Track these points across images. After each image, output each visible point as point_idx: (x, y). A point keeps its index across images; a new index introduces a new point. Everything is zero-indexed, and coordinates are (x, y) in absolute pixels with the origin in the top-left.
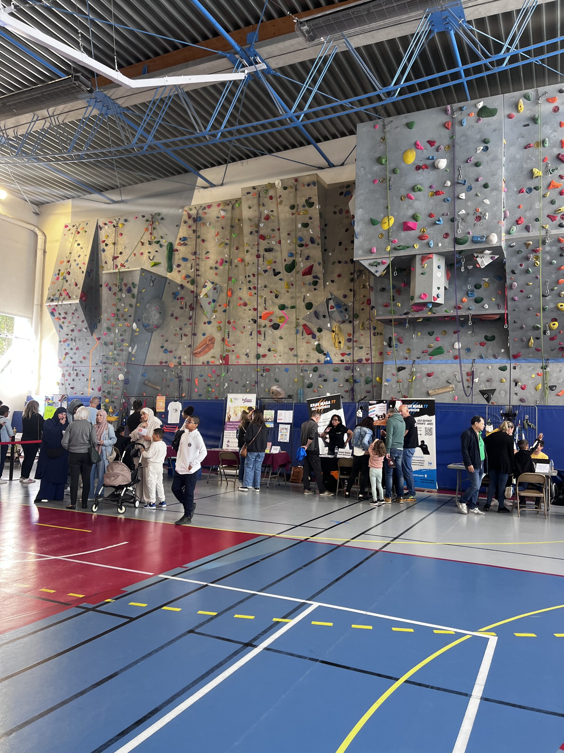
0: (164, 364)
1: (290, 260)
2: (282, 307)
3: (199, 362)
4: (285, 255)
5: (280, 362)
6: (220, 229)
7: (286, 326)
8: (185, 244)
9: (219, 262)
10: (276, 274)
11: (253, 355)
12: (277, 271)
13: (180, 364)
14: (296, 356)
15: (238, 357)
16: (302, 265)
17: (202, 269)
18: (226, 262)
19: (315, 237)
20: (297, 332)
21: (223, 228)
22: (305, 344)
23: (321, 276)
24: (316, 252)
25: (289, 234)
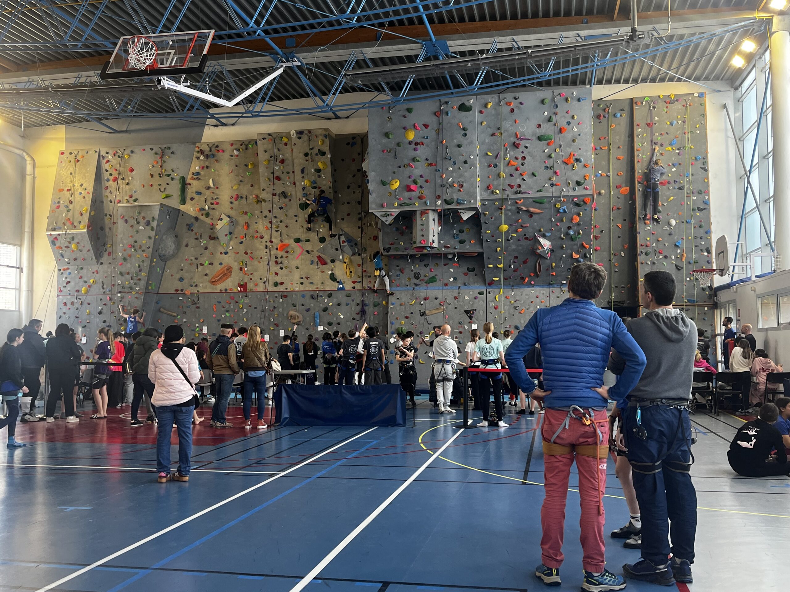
0: (179, 292)
1: (304, 200)
2: (297, 241)
3: (216, 289)
4: (300, 195)
5: (297, 289)
6: (234, 167)
7: (301, 257)
8: (198, 179)
9: (234, 197)
11: (271, 283)
13: (197, 291)
14: (312, 283)
15: (256, 285)
18: (241, 197)
20: (312, 262)
21: (237, 166)
22: (320, 274)
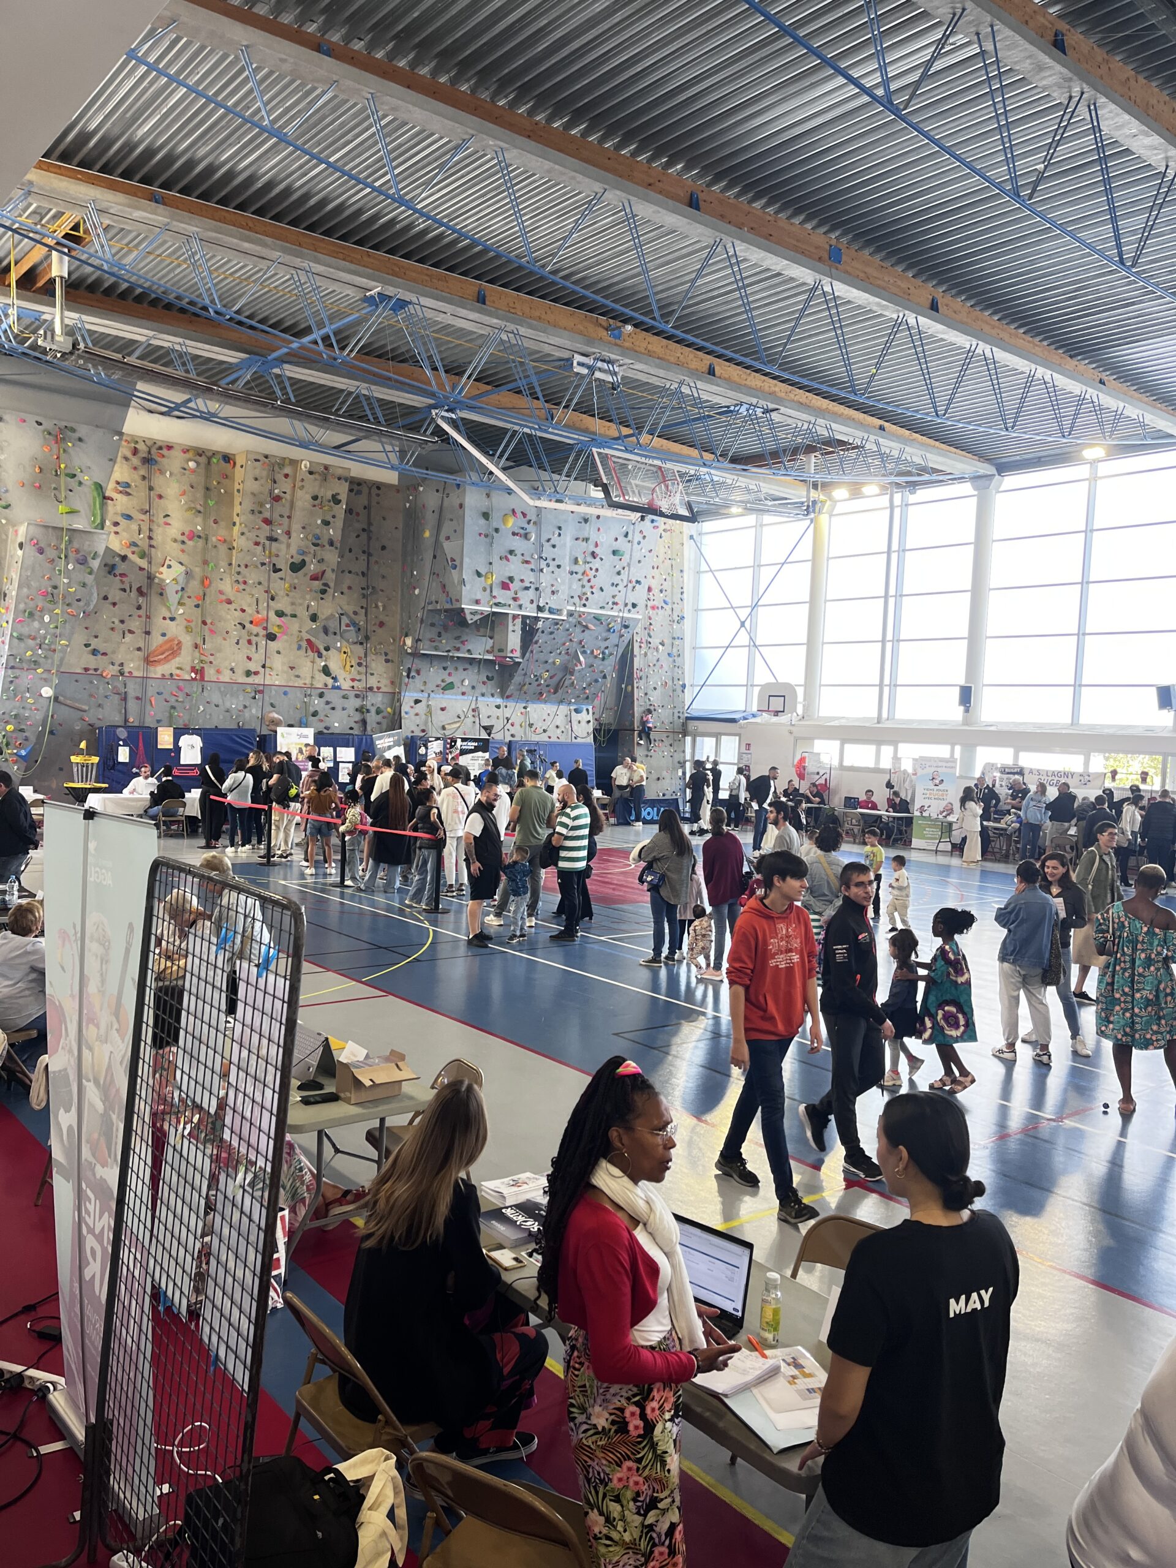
0: (91, 672)
1: (298, 559)
2: (280, 614)
3: (157, 673)
4: (293, 550)
5: (277, 683)
6: (187, 488)
7: (285, 637)
8: (128, 494)
9: (187, 534)
10: (276, 570)
11: (240, 672)
12: (278, 567)
13: (122, 674)
14: (298, 676)
15: (218, 672)
16: (312, 567)
17: (158, 538)
18: (199, 537)
19: (335, 539)
20: (299, 648)
21: (192, 487)
22: (309, 663)
23: (332, 585)
24: (332, 557)
25: (304, 528)
